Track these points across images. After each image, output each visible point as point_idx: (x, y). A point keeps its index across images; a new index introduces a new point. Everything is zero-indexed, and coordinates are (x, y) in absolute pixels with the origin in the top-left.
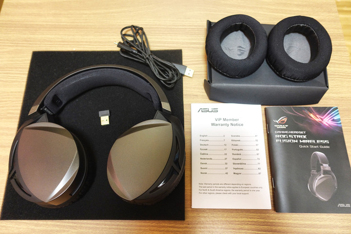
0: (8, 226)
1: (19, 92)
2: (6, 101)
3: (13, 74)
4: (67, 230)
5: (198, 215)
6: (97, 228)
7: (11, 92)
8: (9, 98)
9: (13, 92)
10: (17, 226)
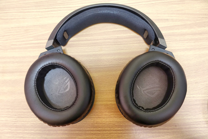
0: (25, 136)
1: (18, 27)
2: (9, 35)
3: (11, 13)
4: (74, 136)
5: (183, 118)
6: (99, 134)
7: (12, 28)
8: (11, 33)
9: (13, 28)
10: (32, 136)
